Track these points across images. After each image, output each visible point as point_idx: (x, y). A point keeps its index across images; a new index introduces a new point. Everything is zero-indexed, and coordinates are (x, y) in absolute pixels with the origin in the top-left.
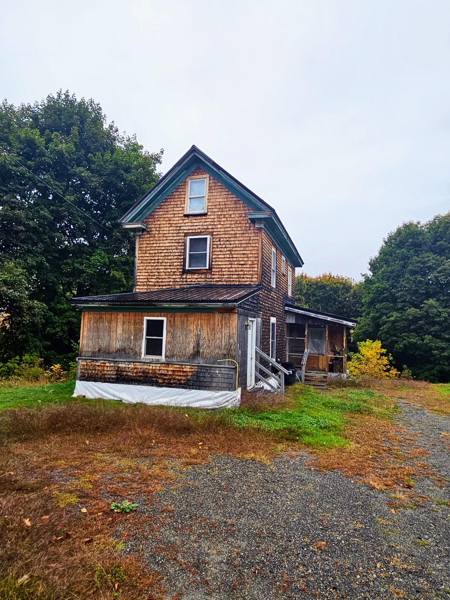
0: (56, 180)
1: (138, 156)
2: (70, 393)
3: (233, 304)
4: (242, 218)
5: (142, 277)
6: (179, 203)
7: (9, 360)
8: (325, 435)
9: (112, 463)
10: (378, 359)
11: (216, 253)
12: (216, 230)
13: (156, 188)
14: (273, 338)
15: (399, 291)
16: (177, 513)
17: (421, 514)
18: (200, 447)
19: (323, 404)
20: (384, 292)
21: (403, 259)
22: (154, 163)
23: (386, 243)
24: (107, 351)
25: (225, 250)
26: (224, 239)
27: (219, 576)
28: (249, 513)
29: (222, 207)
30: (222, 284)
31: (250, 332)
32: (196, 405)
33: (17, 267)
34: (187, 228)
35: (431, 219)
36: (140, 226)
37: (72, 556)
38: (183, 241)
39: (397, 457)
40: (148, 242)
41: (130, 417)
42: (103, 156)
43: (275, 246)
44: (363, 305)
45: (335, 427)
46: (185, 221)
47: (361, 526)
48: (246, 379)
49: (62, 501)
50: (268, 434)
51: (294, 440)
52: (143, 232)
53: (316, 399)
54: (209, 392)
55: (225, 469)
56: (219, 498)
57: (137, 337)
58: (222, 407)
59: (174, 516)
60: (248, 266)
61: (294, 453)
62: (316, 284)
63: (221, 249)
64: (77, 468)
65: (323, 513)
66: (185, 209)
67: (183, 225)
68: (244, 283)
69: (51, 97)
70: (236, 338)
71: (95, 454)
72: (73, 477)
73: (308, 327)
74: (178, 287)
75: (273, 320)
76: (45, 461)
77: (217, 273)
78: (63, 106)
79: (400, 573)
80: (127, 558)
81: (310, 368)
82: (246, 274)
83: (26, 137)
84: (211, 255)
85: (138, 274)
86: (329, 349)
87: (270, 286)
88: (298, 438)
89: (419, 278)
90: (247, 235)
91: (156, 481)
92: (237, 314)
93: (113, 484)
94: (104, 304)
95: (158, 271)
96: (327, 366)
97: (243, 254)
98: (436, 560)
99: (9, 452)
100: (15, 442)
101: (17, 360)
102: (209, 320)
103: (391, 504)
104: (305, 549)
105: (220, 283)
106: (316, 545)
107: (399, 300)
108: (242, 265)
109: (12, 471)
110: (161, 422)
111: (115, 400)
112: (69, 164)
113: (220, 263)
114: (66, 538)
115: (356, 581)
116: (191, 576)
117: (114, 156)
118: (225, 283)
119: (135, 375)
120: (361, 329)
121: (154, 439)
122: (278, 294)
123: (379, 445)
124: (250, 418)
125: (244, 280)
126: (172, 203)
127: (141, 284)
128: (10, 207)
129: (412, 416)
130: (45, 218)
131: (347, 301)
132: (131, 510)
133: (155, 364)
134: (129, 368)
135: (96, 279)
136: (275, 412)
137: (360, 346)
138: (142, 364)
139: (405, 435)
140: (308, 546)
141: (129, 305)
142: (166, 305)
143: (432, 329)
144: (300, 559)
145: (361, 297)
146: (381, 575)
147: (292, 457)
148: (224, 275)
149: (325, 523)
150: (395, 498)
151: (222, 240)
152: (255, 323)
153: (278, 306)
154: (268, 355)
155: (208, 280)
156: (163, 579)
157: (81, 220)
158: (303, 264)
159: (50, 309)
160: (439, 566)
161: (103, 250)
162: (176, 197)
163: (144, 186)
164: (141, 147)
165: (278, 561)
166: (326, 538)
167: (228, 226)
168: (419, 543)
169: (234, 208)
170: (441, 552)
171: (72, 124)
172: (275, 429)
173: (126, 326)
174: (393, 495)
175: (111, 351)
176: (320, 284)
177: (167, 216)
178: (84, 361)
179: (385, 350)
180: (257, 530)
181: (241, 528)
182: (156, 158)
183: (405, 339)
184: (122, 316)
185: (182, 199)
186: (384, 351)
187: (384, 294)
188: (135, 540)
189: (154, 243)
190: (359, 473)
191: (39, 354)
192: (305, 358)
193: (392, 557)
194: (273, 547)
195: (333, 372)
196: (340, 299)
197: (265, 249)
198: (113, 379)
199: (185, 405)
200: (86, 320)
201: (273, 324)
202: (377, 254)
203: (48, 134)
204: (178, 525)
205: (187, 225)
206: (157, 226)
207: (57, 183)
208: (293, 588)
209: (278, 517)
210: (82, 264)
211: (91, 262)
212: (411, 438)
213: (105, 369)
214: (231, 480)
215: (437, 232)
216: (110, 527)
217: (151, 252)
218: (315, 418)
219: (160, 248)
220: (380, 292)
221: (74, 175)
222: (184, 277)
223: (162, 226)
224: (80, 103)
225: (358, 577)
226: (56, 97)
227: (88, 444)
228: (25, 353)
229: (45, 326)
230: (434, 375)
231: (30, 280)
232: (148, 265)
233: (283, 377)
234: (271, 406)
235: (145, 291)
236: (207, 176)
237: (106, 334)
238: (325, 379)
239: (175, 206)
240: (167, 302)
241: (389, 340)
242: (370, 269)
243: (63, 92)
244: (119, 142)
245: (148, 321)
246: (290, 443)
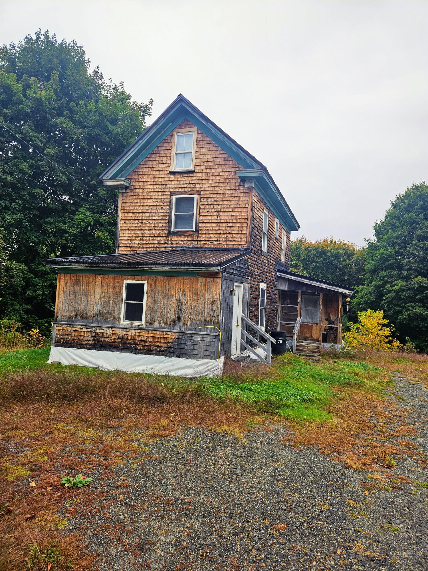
0: (36, 132)
1: (125, 107)
2: (45, 359)
3: (217, 268)
4: (231, 177)
5: (125, 238)
6: (165, 158)
8: (307, 408)
9: (75, 434)
10: (379, 330)
11: (203, 214)
12: (203, 189)
13: (140, 142)
14: (262, 305)
15: (405, 258)
16: (132, 489)
17: (397, 496)
18: (172, 418)
19: (311, 376)
20: (389, 259)
21: (411, 223)
22: (143, 115)
23: (393, 205)
24: (84, 315)
25: (213, 210)
26: (212, 199)
27: (164, 559)
28: (209, 489)
29: (210, 164)
30: (209, 247)
31: (235, 298)
32: (178, 373)
34: (173, 186)
36: (122, 183)
38: (169, 200)
39: (382, 434)
40: (131, 201)
41: (101, 385)
42: (86, 106)
43: (267, 207)
44: (366, 273)
45: (319, 400)
46: (171, 179)
47: (328, 507)
48: (231, 347)
49: (12, 473)
50: (245, 405)
51: (272, 413)
52: (126, 190)
53: (304, 370)
54: (190, 360)
55: (194, 443)
56: (181, 473)
57: (116, 302)
58: (203, 376)
59: (128, 492)
60: (237, 228)
61: (271, 427)
62: (316, 249)
63: (208, 210)
64: (36, 438)
65: (289, 492)
66: (171, 165)
67: (169, 183)
68: (232, 246)
69: (29, 37)
70: (219, 304)
71: (59, 423)
72: (30, 448)
73: (302, 294)
74: (162, 249)
75: (263, 286)
76: (2, 431)
77: (204, 236)
78: (42, 48)
79: (361, 561)
81: (302, 337)
82: (235, 237)
83: (2, 82)
84: (198, 216)
85: (120, 235)
86: (324, 317)
87: (260, 250)
88: (277, 411)
90: (236, 195)
91: (117, 454)
92: (221, 279)
93: (70, 456)
94: (82, 266)
95: (142, 232)
96: (320, 336)
97: (232, 215)
98: (403, 548)
102: (192, 284)
103: (366, 485)
104: (263, 531)
105: (207, 246)
106: (275, 527)
107: (405, 268)
108: (230, 227)
110: (133, 391)
111: (91, 367)
112: (49, 113)
113: (207, 225)
114: (7, 514)
115: (310, 568)
116: (133, 558)
117: (99, 105)
118: (212, 246)
119: (113, 341)
120: (363, 298)
121: (124, 409)
122: (270, 259)
123: (364, 421)
124: (229, 389)
125: (232, 243)
126: (157, 159)
127: (124, 245)
129: (406, 391)
131: (349, 268)
132: (83, 485)
133: (135, 329)
134: (107, 333)
135: (80, 239)
136: (257, 383)
137: (360, 316)
138: (121, 330)
139: (395, 411)
140: (266, 528)
141: (108, 267)
142: (146, 268)
144: (254, 543)
145: (364, 264)
146: (340, 562)
147: (268, 431)
148: (211, 238)
149: (290, 503)
150: (372, 478)
151: (209, 200)
152: (242, 289)
153: (269, 272)
154: (257, 323)
155: (194, 243)
156: (102, 560)
157: (63, 175)
158: (299, 227)
159: (31, 271)
160: (406, 555)
161: (87, 208)
162: (162, 152)
163: (131, 140)
164: (129, 97)
165: (231, 544)
166: (287, 520)
167: (217, 184)
168: (388, 528)
169: (223, 166)
170: (411, 539)
171: (52, 69)
172: (254, 401)
173: (105, 290)
174: (370, 475)
175: (88, 315)
176: (320, 250)
177: (151, 173)
178: (60, 325)
179: (388, 321)
180: (215, 509)
181: (197, 507)
182: (145, 110)
183: (409, 310)
184: (100, 279)
185: (168, 155)
186: (386, 321)
187: (389, 261)
188: (80, 517)
189: (137, 202)
190: (337, 450)
191: (19, 318)
192: (297, 327)
193: (356, 543)
194: (228, 527)
195: (326, 342)
196: (341, 265)
197: (256, 211)
198: (90, 345)
200: (62, 283)
201: (263, 291)
202: (383, 218)
203: (26, 80)
204: (131, 502)
205: (173, 183)
206: (141, 184)
207: (36, 134)
209: (240, 495)
210: (65, 223)
211: (74, 221)
212: (401, 415)
213: (82, 334)
214: (197, 454)
216: (58, 503)
217: (135, 211)
218: (299, 390)
219: (144, 208)
220: (385, 259)
221: (56, 126)
222: (170, 239)
223: (146, 183)
224: (61, 45)
225: (314, 563)
226: (34, 38)
227: (53, 413)
229: (25, 288)
232: (132, 225)
233: (270, 346)
234: (255, 376)
235: (128, 253)
236: (195, 129)
237: (84, 298)
238: (317, 350)
239: (161, 162)
240: (147, 264)
241: (393, 310)
242: (375, 234)
243: (43, 32)
244: (105, 90)
245: (128, 285)
246: (268, 416)
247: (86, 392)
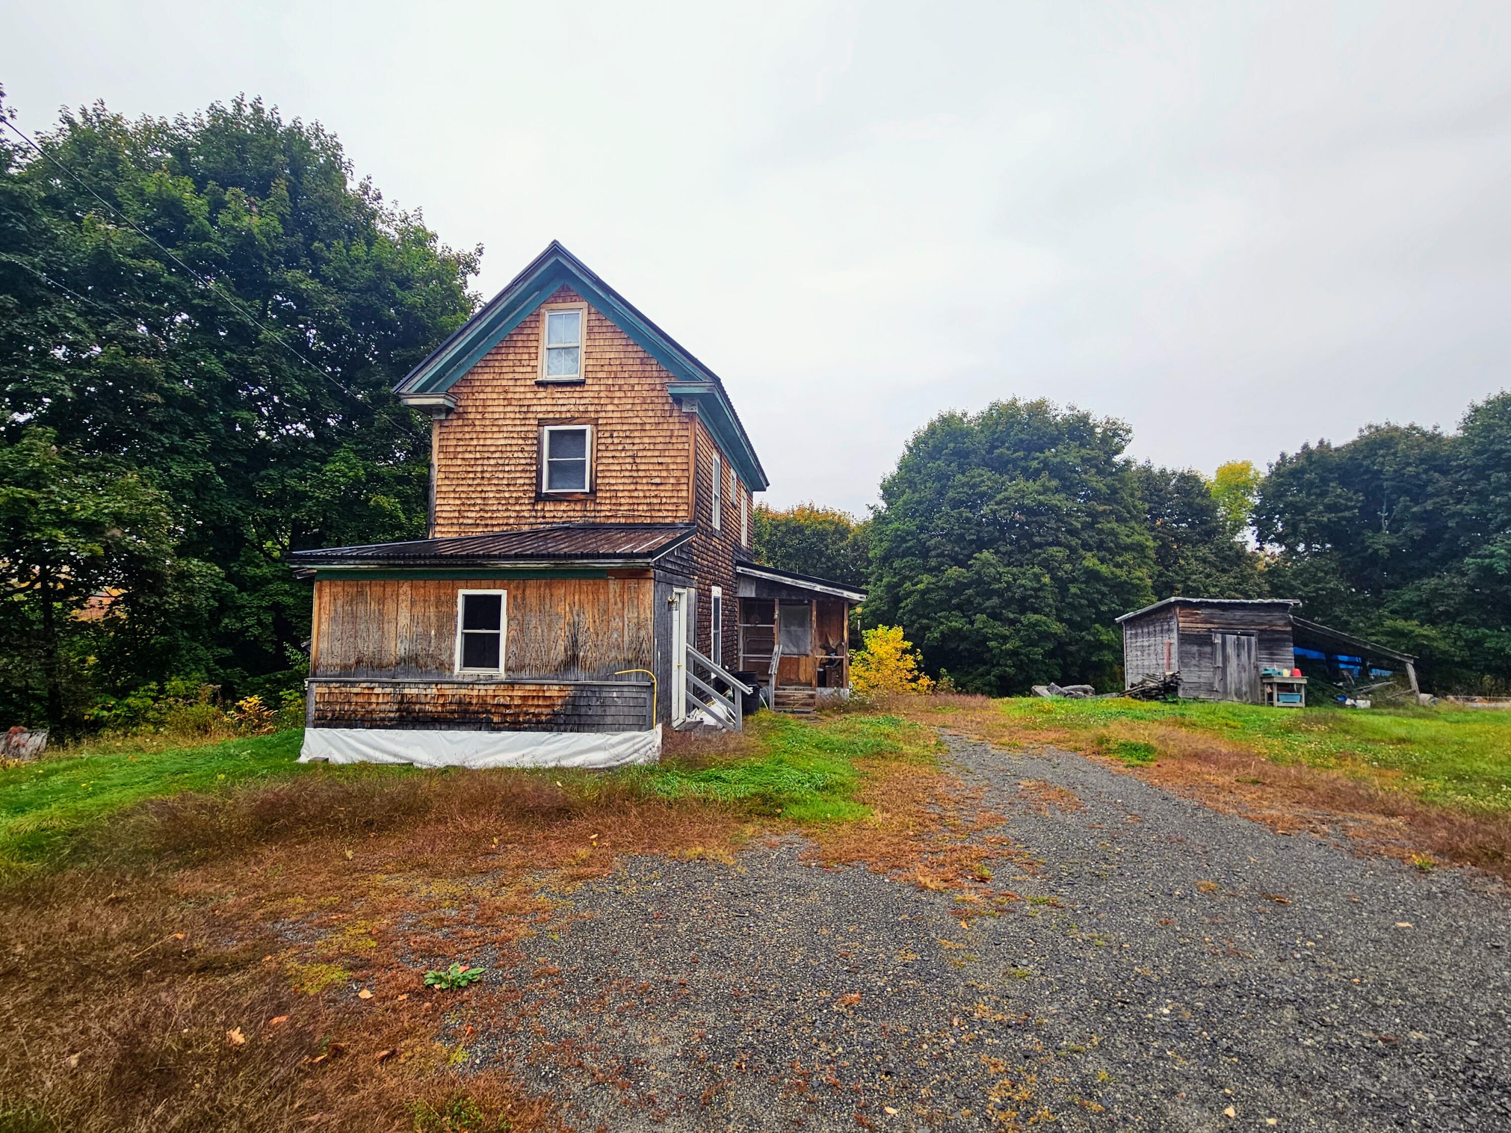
0: (239, 296)
1: (429, 256)
2: (291, 755)
3: (644, 561)
4: (655, 393)
5: (447, 508)
6: (526, 357)
7: (132, 693)
8: (826, 801)
9: (412, 892)
10: (898, 660)
11: (604, 461)
12: (603, 414)
13: (476, 324)
14: (716, 627)
15: (932, 537)
16: (568, 977)
17: (1010, 923)
18: (595, 844)
19: (817, 746)
20: (907, 538)
21: (939, 478)
22: (463, 273)
23: (910, 449)
24: (376, 662)
25: (623, 454)
26: (621, 434)
27: (673, 1084)
28: (709, 958)
29: (614, 369)
30: (617, 521)
31: (675, 614)
32: (577, 761)
33: (145, 485)
34: (544, 409)
35: (984, 407)
36: (441, 401)
37: (355, 1091)
38: (536, 435)
39: (955, 829)
40: (459, 436)
41: (439, 795)
42: (348, 251)
43: (718, 449)
44: (870, 562)
45: (843, 785)
46: (539, 396)
47: (913, 957)
48: (671, 706)
49: (310, 980)
50: (724, 807)
51: (772, 816)
52: (447, 415)
53: (801, 738)
54: (599, 735)
55: (650, 882)
56: (649, 937)
57: (443, 630)
58: (626, 764)
59: (562, 983)
60: (669, 487)
61: (775, 839)
62: (786, 524)
63: (614, 454)
64: (333, 909)
65: (844, 942)
66: (539, 370)
67: (535, 402)
68: (661, 520)
69: (219, 107)
70: (651, 628)
72: (329, 930)
73: (780, 605)
74: (526, 528)
75: (716, 592)
76: (257, 903)
77: (608, 501)
78: (249, 131)
79: (993, 1030)
80: (479, 1077)
81: (784, 681)
82: (666, 503)
83: (160, 192)
84: (594, 465)
85: (438, 502)
86: (818, 644)
87: (709, 526)
88: (779, 811)
89: (967, 514)
90: (665, 426)
91: (513, 918)
92: (652, 581)
93: (421, 934)
94: (368, 564)
95: (483, 495)
96: (814, 676)
97: (659, 463)
98: (1046, 1000)
99: (166, 892)
100: (177, 867)
101: (152, 690)
102: (596, 592)
103: (959, 913)
104: (825, 1011)
105: (613, 521)
106: (843, 1001)
107: (933, 553)
108: (657, 484)
109: (180, 931)
110: (509, 799)
111: (399, 764)
112: (268, 260)
113: (613, 481)
114: (334, 1056)
115: (922, 1055)
116: (618, 1092)
117: (375, 251)
118: (623, 521)
119: (440, 709)
120: (872, 606)
121: (495, 836)
122: (725, 542)
123: (922, 812)
124: (685, 781)
125: (660, 514)
126: (511, 357)
127: (446, 522)
128: (124, 348)
129: (969, 757)
130: (211, 377)
131: (842, 555)
132: (471, 981)
133: (484, 684)
134: (426, 695)
135: (337, 510)
136: (730, 766)
137: (867, 638)
138: (456, 686)
139: (963, 790)
140: (828, 1005)
141: (425, 565)
142: (506, 565)
143: (988, 604)
144: (818, 1031)
145: (867, 547)
146: (963, 1037)
147: (773, 847)
148: (620, 505)
149: (852, 959)
150: (964, 901)
151: (615, 434)
152: (684, 599)
153: (724, 565)
154: (710, 658)
155: (588, 514)
156: (562, 1108)
157: (299, 384)
158: (768, 485)
159: (230, 578)
160: (1053, 1009)
161: (352, 449)
162: (519, 344)
164: (434, 237)
165: (780, 1039)
166: (857, 986)
167: (629, 407)
168: (1014, 974)
169: (639, 373)
170: (1052, 984)
171: (273, 175)
172: (736, 798)
173: (418, 610)
174: (959, 897)
175: (385, 662)
176: (793, 524)
177: (499, 382)
178: (324, 685)
179: (911, 643)
180: (731, 987)
181: (699, 989)
182: (467, 263)
183: (942, 623)
184: (408, 589)
185: (533, 350)
186: (908, 644)
187: (907, 541)
188: (488, 1039)
189: (472, 439)
190: (897, 863)
191: (205, 675)
192: (775, 663)
193: (975, 1004)
194: (765, 1016)
195: (825, 686)
196: (829, 551)
197: (701, 455)
198: (391, 720)
199: (553, 764)
200: (326, 599)
201: (716, 600)
202: (894, 470)
203: (214, 192)
204: (574, 998)
205: (543, 402)
206: (478, 403)
207: (240, 301)
208: (815, 1085)
209: (765, 959)
210: (303, 480)
211: (324, 475)
212: (973, 795)
213: (374, 700)
214: (665, 901)
215: (994, 433)
216: (430, 1021)
217: (467, 456)
218: (804, 771)
219: (486, 449)
220: (900, 538)
221: (282, 286)
222: (539, 508)
223: (489, 403)
224: (290, 130)
225: (925, 1046)
226: (230, 110)
227: (351, 857)
228: (171, 675)
229: (216, 615)
230: (989, 684)
231: (179, 514)
232: (461, 483)
233: (739, 698)
234: (722, 756)
235: (455, 536)
236: (584, 304)
237: (373, 627)
238: (811, 701)
239: (518, 363)
240: (507, 557)
241: (917, 625)
242: (883, 498)
243: (248, 100)
244: (383, 222)
245: (467, 598)
246: (766, 822)
247: (409, 811)
